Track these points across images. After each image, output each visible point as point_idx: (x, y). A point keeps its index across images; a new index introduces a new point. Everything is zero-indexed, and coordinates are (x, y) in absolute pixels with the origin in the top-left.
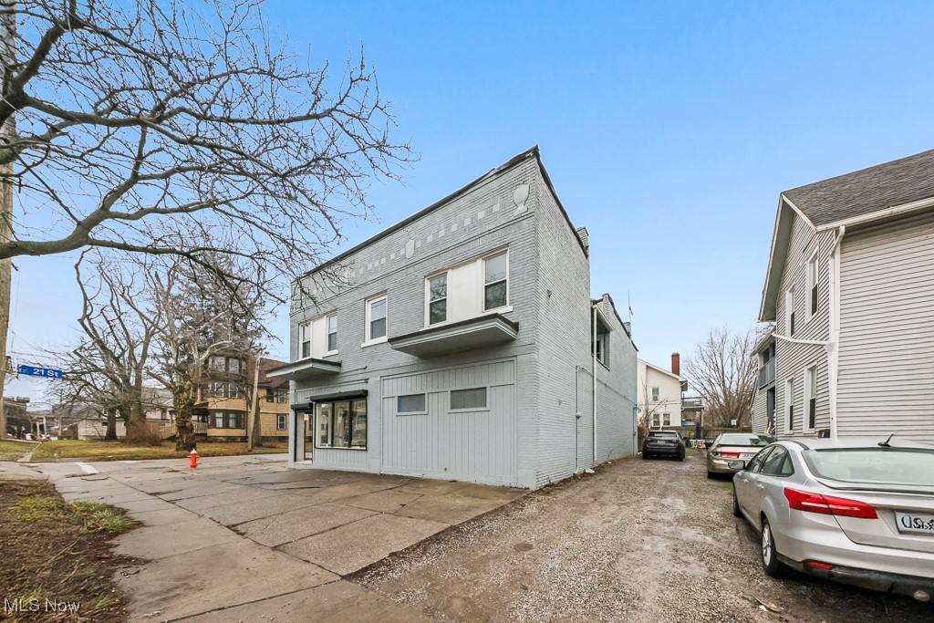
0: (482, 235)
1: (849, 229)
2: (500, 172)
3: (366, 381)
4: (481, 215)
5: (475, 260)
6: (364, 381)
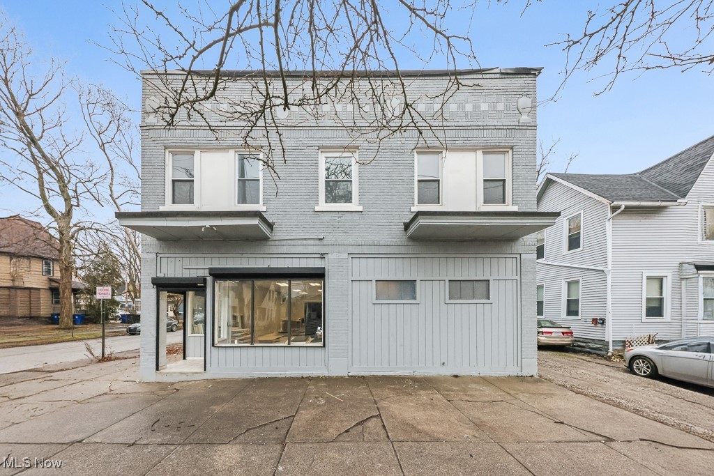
0: (484, 128)
1: (627, 207)
2: (505, 74)
3: (322, 256)
4: (484, 107)
5: (475, 150)
6: (318, 256)
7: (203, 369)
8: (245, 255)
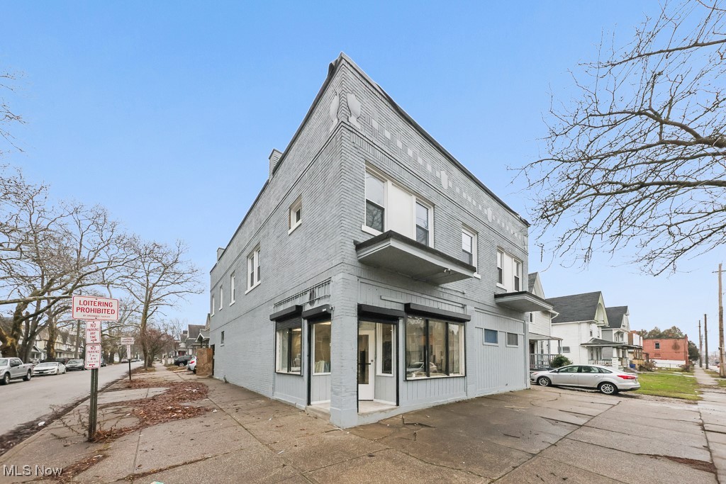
3: (463, 306)
6: (461, 306)
7: (395, 404)
8: (423, 296)
